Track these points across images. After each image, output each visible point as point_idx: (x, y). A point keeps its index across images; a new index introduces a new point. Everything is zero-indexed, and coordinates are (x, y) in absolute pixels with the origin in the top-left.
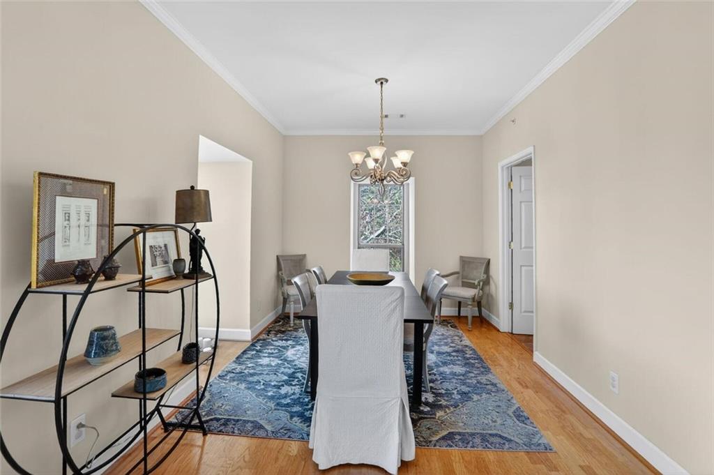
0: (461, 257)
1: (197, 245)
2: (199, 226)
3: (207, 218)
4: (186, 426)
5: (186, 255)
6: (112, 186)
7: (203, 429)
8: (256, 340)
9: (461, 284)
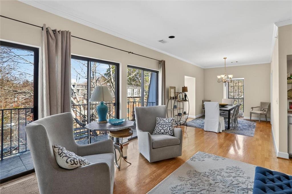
0: (261, 102)
1: (186, 96)
2: (186, 93)
3: (187, 91)
4: (183, 125)
5: (184, 97)
6: (175, 87)
7: (187, 126)
8: (196, 119)
9: (260, 110)
